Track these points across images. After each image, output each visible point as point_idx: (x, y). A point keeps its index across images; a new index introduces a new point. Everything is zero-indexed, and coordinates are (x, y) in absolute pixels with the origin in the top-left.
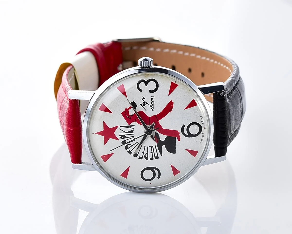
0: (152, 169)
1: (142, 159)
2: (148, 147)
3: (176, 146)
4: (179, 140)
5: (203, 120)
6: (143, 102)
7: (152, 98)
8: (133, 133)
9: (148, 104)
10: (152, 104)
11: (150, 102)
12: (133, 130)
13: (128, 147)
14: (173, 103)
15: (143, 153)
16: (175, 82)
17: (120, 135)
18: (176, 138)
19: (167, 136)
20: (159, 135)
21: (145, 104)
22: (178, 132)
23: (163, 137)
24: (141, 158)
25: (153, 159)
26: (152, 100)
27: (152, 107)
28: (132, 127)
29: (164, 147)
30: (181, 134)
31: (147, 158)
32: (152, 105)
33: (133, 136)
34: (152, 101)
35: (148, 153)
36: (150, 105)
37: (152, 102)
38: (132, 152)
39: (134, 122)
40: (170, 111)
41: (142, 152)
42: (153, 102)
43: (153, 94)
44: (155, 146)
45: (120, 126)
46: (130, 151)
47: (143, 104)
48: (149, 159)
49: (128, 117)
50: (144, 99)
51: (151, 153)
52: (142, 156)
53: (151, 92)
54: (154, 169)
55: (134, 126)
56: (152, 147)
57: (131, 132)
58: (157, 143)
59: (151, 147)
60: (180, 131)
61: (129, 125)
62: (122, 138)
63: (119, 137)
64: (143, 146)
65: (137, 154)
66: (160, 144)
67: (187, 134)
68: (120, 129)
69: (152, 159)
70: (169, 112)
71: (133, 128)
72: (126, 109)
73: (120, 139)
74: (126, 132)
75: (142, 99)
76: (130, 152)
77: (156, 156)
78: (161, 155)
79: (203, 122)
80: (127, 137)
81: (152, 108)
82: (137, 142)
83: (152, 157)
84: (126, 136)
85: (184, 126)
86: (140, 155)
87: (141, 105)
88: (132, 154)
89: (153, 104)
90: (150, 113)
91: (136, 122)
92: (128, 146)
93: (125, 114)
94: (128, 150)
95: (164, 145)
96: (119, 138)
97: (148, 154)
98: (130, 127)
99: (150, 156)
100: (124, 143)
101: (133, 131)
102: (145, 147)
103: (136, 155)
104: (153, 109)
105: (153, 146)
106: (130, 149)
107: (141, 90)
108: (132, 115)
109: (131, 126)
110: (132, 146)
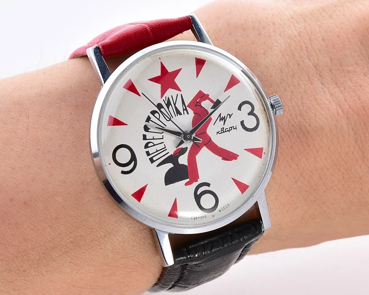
0: (133, 158)
1: (143, 140)
2: (163, 144)
3: (177, 183)
4: (187, 184)
5: (224, 210)
6: (225, 116)
7: (235, 127)
8: (178, 115)
9: (224, 125)
10: (226, 130)
11: (227, 126)
12: (182, 114)
13: (155, 115)
14: (236, 158)
15: (154, 139)
16: (265, 153)
17: (168, 97)
18: (188, 180)
19: (187, 165)
20: (185, 153)
21: (223, 120)
22: (198, 180)
23: (183, 160)
24: (145, 137)
25: (148, 156)
26: (231, 127)
27: (222, 132)
28: (185, 111)
29: (170, 166)
30: (195, 184)
31: (146, 146)
32: (224, 130)
33: (173, 117)
34: (230, 129)
35: (154, 145)
36: (223, 128)
37: (228, 129)
38: (150, 121)
39: (193, 112)
40: (224, 159)
41: (153, 137)
42: (229, 131)
43: (240, 127)
44: (168, 153)
45: (181, 94)
46: (151, 119)
47: (222, 117)
48: (147, 150)
49: (197, 102)
50: (229, 116)
51: (157, 150)
52: (147, 138)
53: (242, 123)
54: (133, 161)
55: (188, 114)
56: (164, 149)
57: (178, 113)
58: (173, 154)
59: (165, 147)
60: (200, 181)
61: (186, 106)
62: (166, 102)
63: (166, 97)
64: (163, 136)
65: (149, 130)
66: (173, 159)
67: (198, 194)
68: (177, 95)
69: (148, 153)
70: (222, 158)
71: (184, 114)
72: (208, 95)
73: (164, 100)
74: (176, 105)
75: (228, 114)
76: (148, 119)
77: (153, 158)
78: (157, 166)
79: (221, 210)
80: (169, 109)
81: (219, 131)
82: (166, 126)
83: (150, 153)
84: (170, 106)
85: (208, 185)
86: (149, 135)
87: (220, 115)
88: (147, 123)
89: (225, 132)
90: (212, 130)
91: (194, 114)
92: (157, 114)
93: (202, 96)
94: (151, 116)
95: (173, 164)
96: (164, 98)
97: (154, 147)
98: (184, 108)
99: (151, 150)
100: (159, 106)
101: (180, 115)
102: (163, 138)
103: (146, 129)
104: (220, 134)
105: (166, 149)
106: (153, 118)
107: (240, 108)
108: (202, 106)
109: (186, 109)
110: (159, 119)
